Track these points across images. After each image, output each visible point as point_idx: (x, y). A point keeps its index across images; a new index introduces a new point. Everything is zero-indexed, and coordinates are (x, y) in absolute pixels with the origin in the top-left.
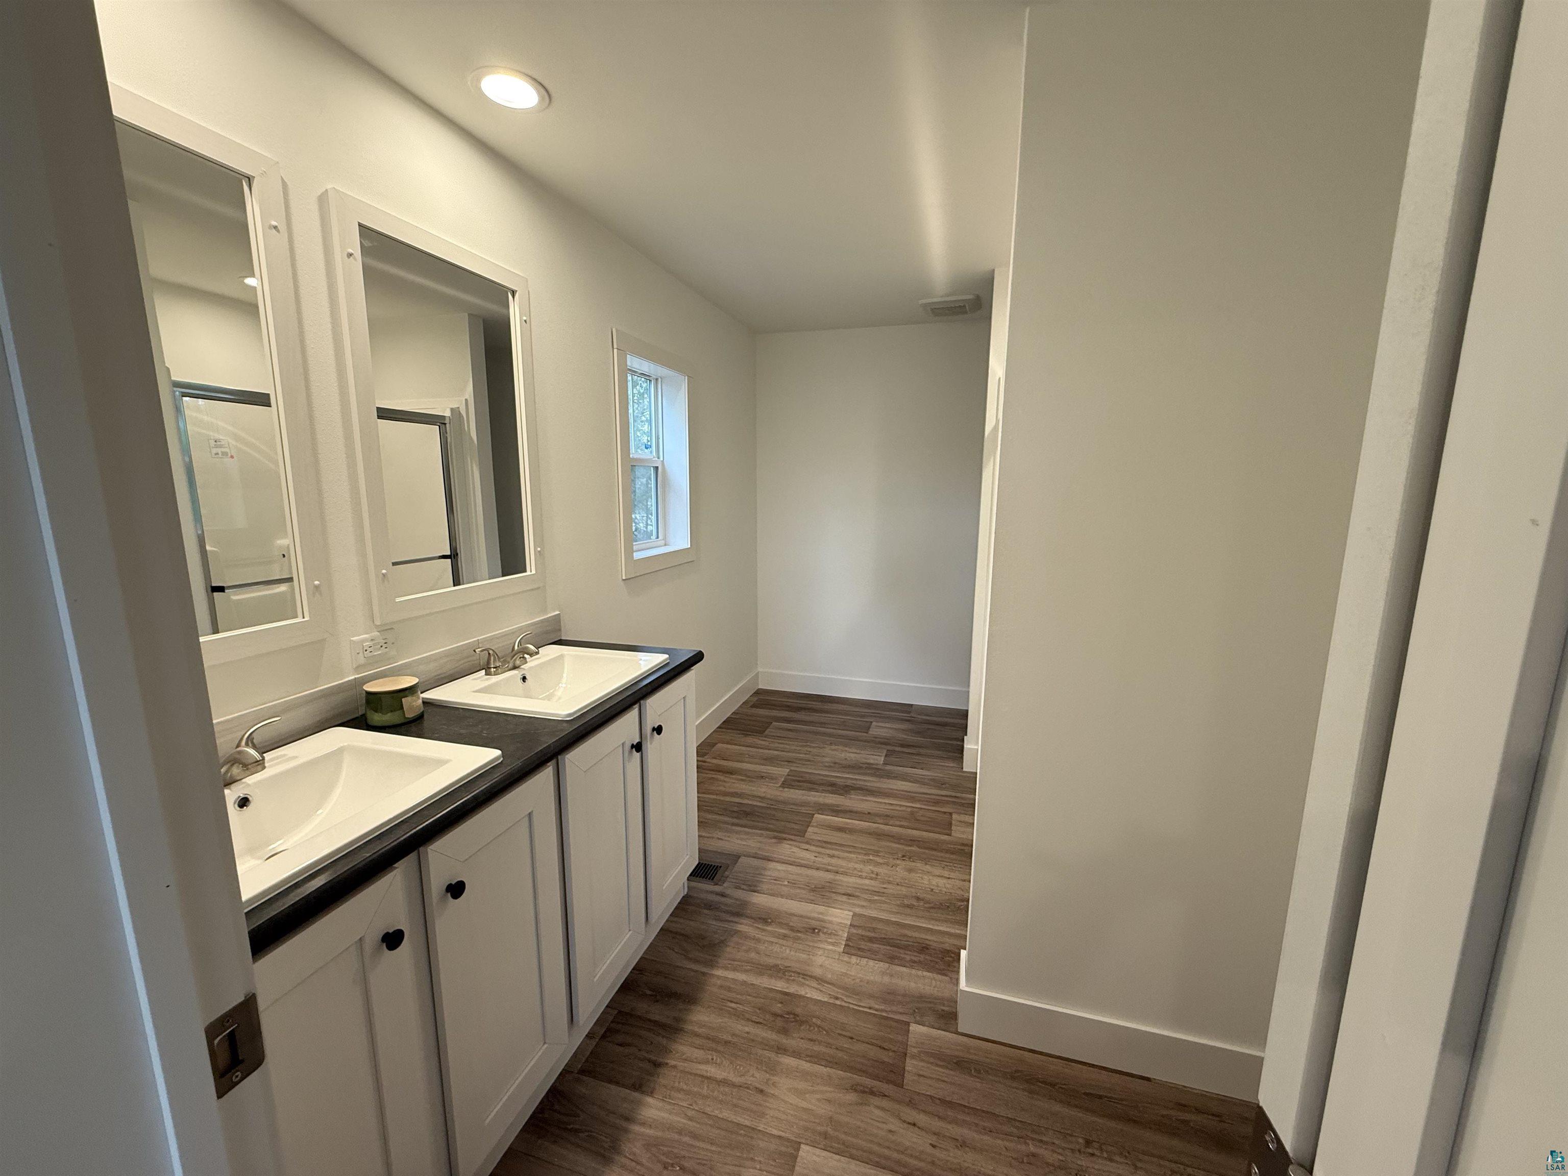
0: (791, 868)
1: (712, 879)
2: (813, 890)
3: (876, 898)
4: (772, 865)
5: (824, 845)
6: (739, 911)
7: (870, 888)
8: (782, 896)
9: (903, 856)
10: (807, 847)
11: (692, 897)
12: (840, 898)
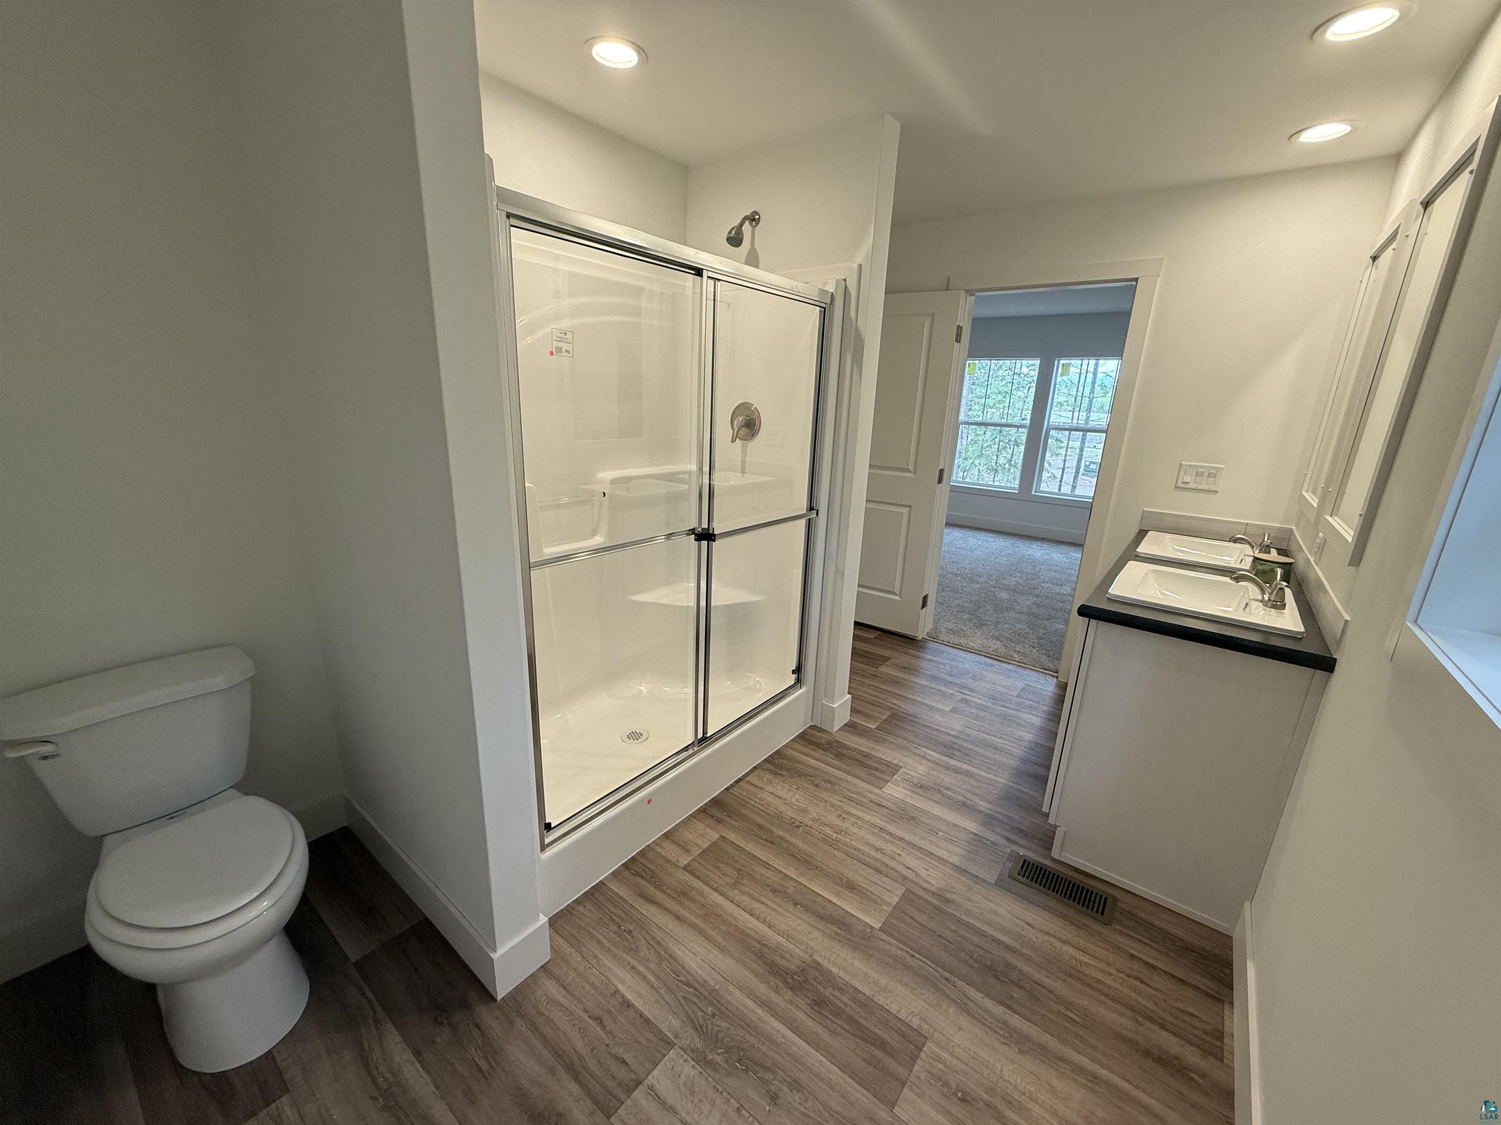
0: (932, 849)
1: (1025, 861)
2: (913, 818)
3: (855, 796)
4: (954, 860)
5: (883, 868)
6: (989, 820)
7: (855, 805)
8: (946, 821)
9: (798, 827)
10: (905, 872)
11: (1043, 846)
12: (889, 805)
